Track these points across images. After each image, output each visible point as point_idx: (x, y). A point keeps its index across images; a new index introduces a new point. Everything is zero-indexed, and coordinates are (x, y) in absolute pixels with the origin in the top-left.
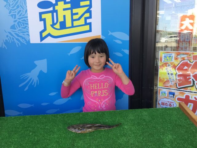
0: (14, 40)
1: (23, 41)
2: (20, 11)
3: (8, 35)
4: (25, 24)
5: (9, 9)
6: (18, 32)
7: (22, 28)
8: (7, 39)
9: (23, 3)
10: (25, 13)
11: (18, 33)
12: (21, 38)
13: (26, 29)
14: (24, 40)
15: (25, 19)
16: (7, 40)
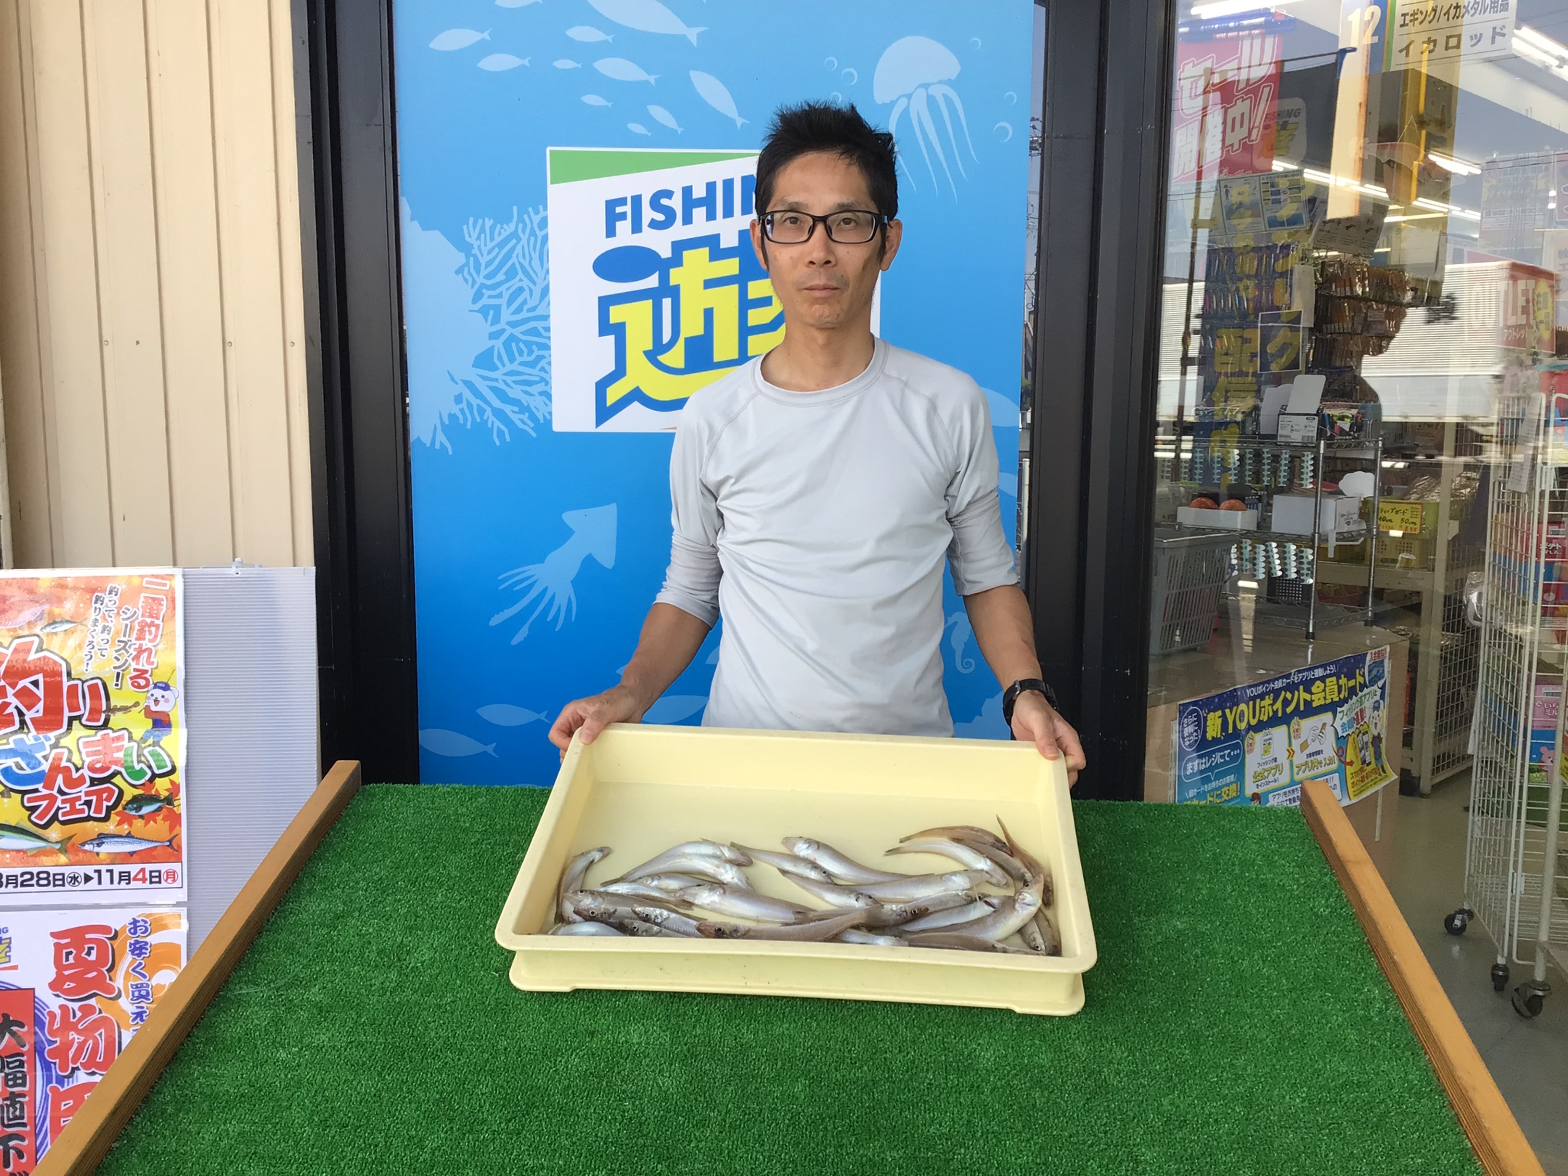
0: (485, 418)
1: (524, 423)
2: (521, 290)
3: (461, 394)
4: (534, 347)
5: (474, 282)
6: (505, 382)
7: (521, 364)
8: (455, 409)
9: (536, 256)
10: (540, 302)
11: (502, 385)
12: (517, 409)
13: (535, 371)
14: (525, 417)
15: (539, 325)
16: (455, 414)
